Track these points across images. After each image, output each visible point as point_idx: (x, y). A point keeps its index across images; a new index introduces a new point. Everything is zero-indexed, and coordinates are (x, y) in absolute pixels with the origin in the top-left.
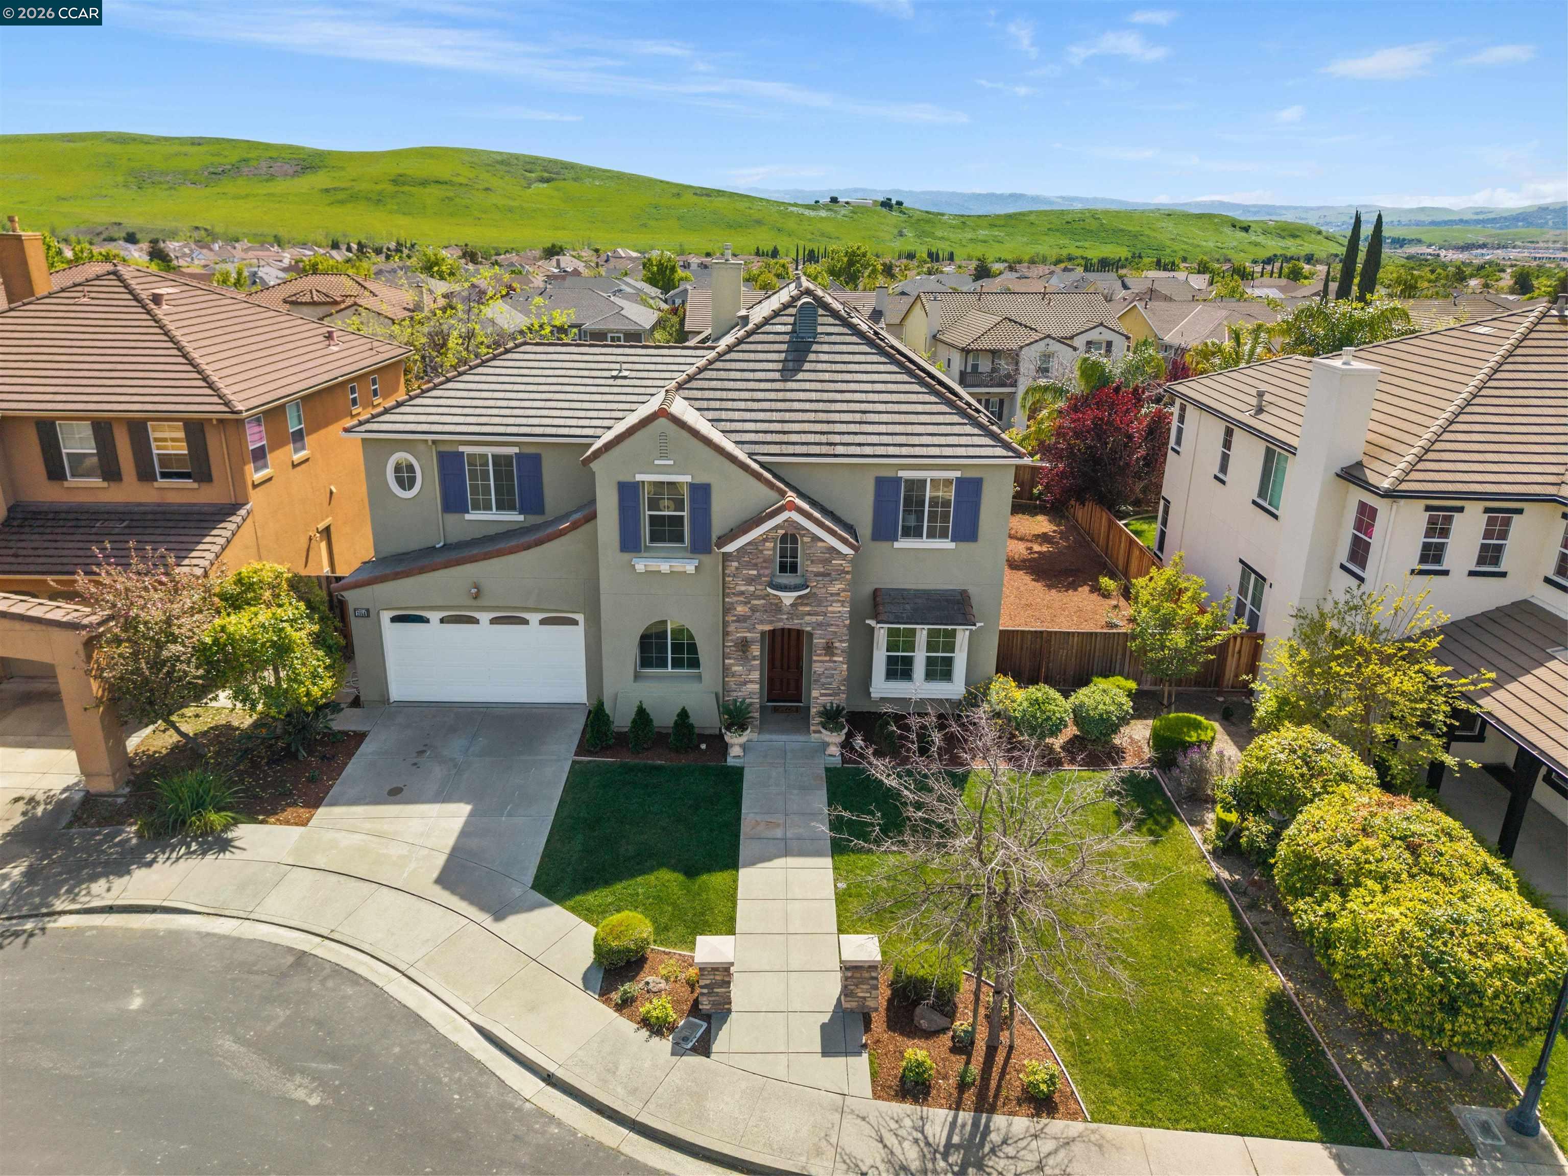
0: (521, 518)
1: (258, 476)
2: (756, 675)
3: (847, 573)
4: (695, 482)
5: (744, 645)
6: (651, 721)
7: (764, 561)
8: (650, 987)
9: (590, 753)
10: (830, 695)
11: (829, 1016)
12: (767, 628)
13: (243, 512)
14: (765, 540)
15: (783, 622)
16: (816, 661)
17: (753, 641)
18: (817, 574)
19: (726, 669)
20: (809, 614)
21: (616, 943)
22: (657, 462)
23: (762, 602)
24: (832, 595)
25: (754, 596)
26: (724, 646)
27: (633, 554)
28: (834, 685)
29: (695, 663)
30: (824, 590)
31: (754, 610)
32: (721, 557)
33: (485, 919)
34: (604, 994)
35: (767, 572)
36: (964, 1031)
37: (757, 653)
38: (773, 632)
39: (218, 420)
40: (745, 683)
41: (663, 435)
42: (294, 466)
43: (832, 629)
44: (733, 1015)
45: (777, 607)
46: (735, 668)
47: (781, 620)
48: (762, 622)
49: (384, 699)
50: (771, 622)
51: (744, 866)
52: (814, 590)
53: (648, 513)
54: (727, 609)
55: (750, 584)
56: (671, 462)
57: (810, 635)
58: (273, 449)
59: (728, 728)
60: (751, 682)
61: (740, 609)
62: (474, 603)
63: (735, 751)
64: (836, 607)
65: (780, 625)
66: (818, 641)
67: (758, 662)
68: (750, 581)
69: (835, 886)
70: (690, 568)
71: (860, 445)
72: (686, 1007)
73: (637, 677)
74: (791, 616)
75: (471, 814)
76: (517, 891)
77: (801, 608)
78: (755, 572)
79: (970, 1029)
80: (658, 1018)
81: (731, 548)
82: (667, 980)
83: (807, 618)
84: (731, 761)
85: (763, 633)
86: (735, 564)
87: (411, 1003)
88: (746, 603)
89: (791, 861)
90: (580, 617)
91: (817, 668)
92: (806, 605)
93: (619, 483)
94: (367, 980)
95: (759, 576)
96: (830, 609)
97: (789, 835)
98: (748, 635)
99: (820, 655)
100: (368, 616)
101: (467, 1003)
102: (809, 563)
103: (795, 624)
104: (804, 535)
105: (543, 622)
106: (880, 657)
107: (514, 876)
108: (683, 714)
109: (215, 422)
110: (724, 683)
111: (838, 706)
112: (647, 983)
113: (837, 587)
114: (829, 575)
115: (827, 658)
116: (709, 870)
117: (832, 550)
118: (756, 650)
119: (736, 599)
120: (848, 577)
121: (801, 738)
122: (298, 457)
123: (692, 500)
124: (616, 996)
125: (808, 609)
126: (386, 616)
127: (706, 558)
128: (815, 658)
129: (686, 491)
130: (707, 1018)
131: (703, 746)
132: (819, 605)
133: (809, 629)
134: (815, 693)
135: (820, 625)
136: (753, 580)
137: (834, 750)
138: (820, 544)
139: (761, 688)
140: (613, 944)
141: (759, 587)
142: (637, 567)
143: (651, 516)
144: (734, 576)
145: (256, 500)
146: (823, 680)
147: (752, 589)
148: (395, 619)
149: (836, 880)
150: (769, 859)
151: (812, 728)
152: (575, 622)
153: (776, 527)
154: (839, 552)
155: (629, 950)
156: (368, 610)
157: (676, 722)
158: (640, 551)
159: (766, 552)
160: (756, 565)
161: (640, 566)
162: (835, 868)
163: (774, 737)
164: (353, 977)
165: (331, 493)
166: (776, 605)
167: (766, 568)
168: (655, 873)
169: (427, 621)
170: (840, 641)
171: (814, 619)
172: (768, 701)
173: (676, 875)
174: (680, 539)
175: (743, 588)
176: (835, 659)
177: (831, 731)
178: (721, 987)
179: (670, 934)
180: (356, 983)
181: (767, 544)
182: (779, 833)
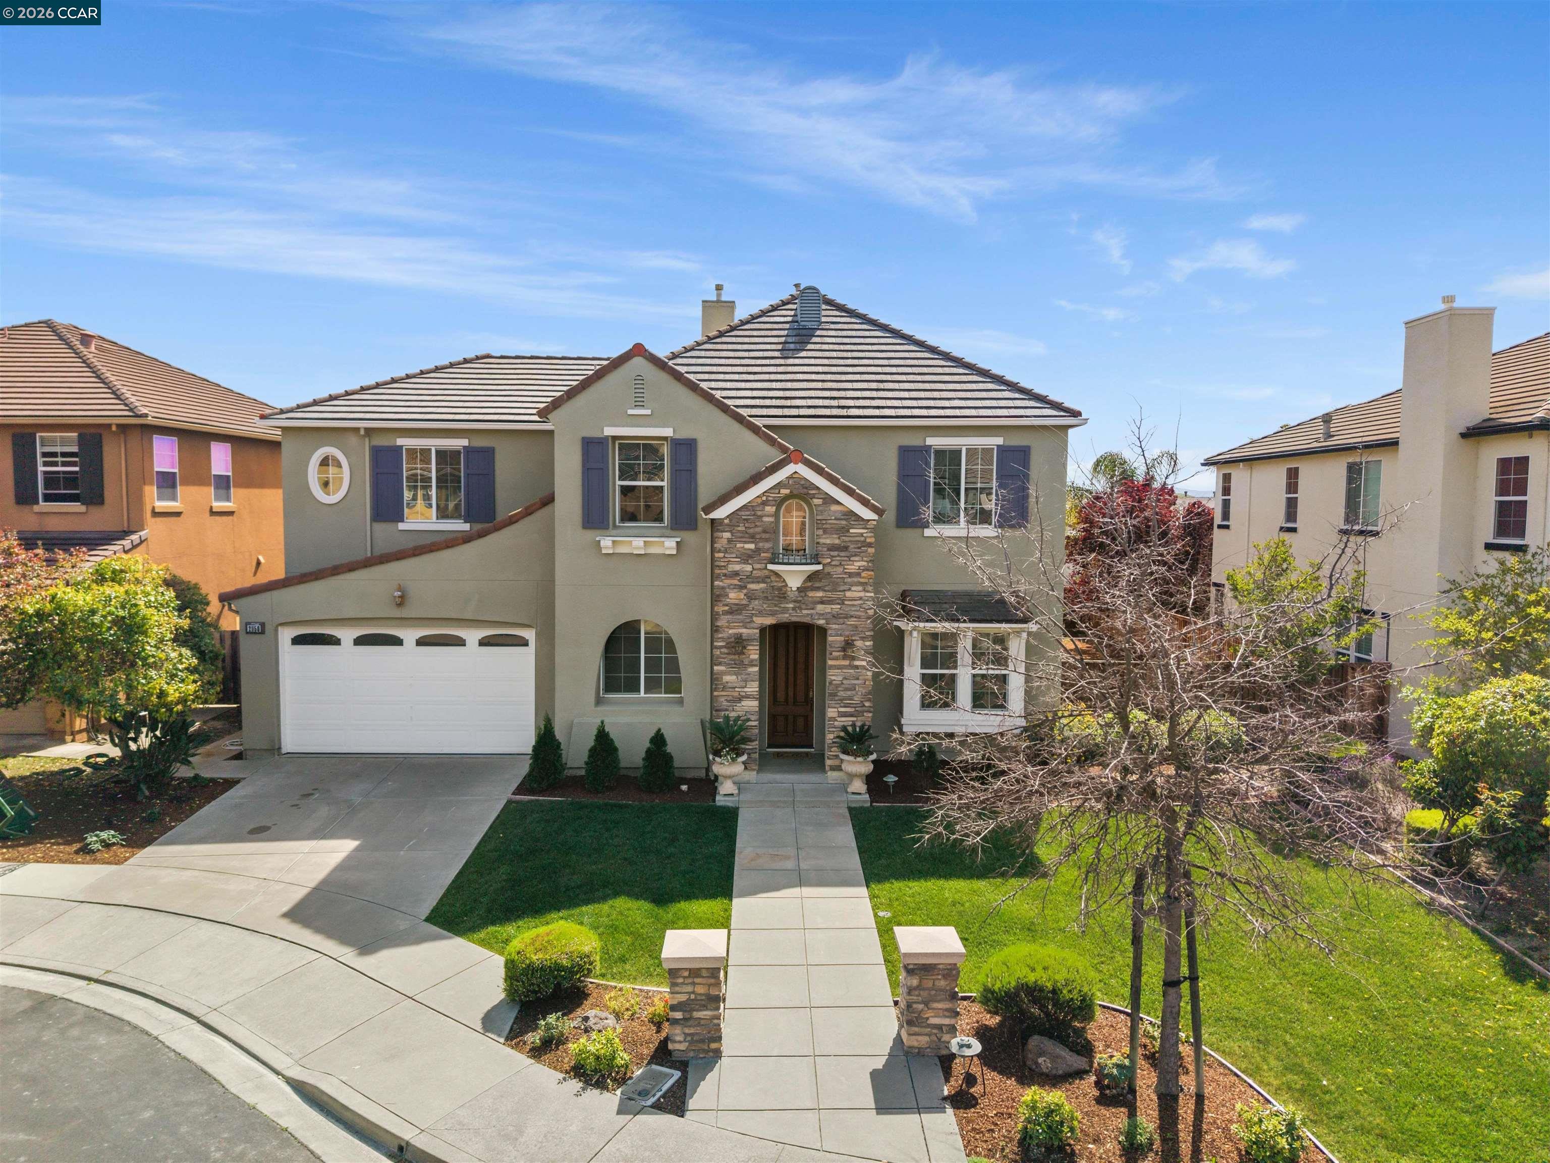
0: (466, 527)
1: (162, 505)
2: (753, 688)
3: (870, 545)
4: (677, 436)
5: (738, 644)
6: (616, 749)
7: (765, 532)
8: (591, 1023)
9: (532, 792)
10: (852, 716)
11: (883, 1060)
12: (769, 621)
13: (135, 537)
14: (764, 503)
15: (789, 614)
16: (831, 667)
17: (750, 640)
18: (832, 548)
19: (714, 679)
20: (822, 603)
21: (540, 955)
22: (630, 412)
23: (762, 585)
24: (851, 575)
25: (751, 579)
26: (712, 647)
27: (598, 532)
28: (857, 699)
29: (674, 686)
30: (840, 569)
31: (750, 597)
32: (709, 522)
33: (347, 954)
34: (514, 1036)
35: (767, 545)
36: (1117, 1066)
37: (755, 656)
38: (775, 629)
39: (118, 426)
40: (740, 699)
41: (639, 378)
42: (213, 513)
43: (852, 622)
44: (724, 1061)
45: (781, 593)
46: (727, 678)
47: (785, 610)
48: (761, 613)
49: (274, 749)
50: (773, 614)
51: (741, 896)
52: (828, 569)
53: (619, 483)
54: (716, 597)
55: (746, 562)
56: (648, 412)
57: (823, 631)
58: (186, 482)
59: (717, 753)
60: (747, 697)
61: (734, 596)
62: (397, 613)
63: (726, 787)
64: (856, 592)
65: (785, 617)
66: (834, 639)
67: (756, 669)
68: (746, 558)
69: (876, 915)
70: (669, 545)
71: (878, 407)
72: (647, 1051)
73: (599, 701)
74: (799, 603)
75: (357, 849)
76: (403, 924)
77: (811, 594)
78: (752, 546)
79: (1127, 1062)
80: (598, 1058)
81: (721, 513)
82: (618, 1016)
83: (820, 607)
84: (720, 800)
85: (763, 630)
86: (727, 535)
87: (196, 1055)
88: (741, 588)
89: (807, 891)
90: (529, 634)
91: (834, 676)
92: (818, 589)
93: (584, 439)
94: (135, 1027)
95: (758, 551)
96: (848, 594)
97: (803, 866)
98: (744, 631)
99: (836, 659)
100: (263, 632)
101: (288, 1055)
102: (820, 532)
103: (803, 616)
104: (813, 497)
105: (485, 642)
106: (913, 671)
107: (403, 909)
108: (658, 740)
109: (114, 428)
110: (713, 699)
111: (862, 727)
112: (586, 1019)
113: (857, 564)
114: (846, 548)
115: (847, 663)
116: (689, 897)
117: (851, 514)
118: (754, 654)
119: (728, 582)
120: (871, 550)
121: (813, 778)
122: (218, 505)
123: (674, 459)
124: (534, 1038)
125: (820, 594)
126: (286, 635)
127: (690, 537)
128: (830, 662)
129: (665, 450)
130: (683, 1066)
131: (684, 788)
132: (834, 590)
133: (821, 622)
134: (831, 712)
135: (835, 616)
136: (750, 557)
137: (859, 786)
138: (834, 508)
139: (761, 706)
140: (534, 958)
141: (757, 566)
142: (602, 544)
143: (622, 486)
144: (726, 552)
145: (152, 529)
146: (841, 694)
147: (749, 568)
148: (299, 640)
149: (875, 908)
150: (777, 889)
151: (828, 762)
152: (525, 643)
153: (779, 485)
154: (858, 518)
155: (558, 967)
156: (263, 625)
157: (648, 751)
158: (607, 528)
159: (766, 519)
160: (753, 536)
161: (606, 543)
162: (872, 897)
163: (779, 777)
164: (116, 1024)
165: (259, 563)
166: (780, 589)
167: (767, 540)
168: (611, 902)
169: (335, 641)
170: (863, 639)
171: (827, 608)
172: (770, 746)
173: (641, 903)
174: (659, 518)
175: (737, 567)
176: (857, 663)
177: (855, 754)
178: (704, 1007)
179: (628, 967)
180: (119, 1031)
181: (768, 508)
182: (790, 864)
